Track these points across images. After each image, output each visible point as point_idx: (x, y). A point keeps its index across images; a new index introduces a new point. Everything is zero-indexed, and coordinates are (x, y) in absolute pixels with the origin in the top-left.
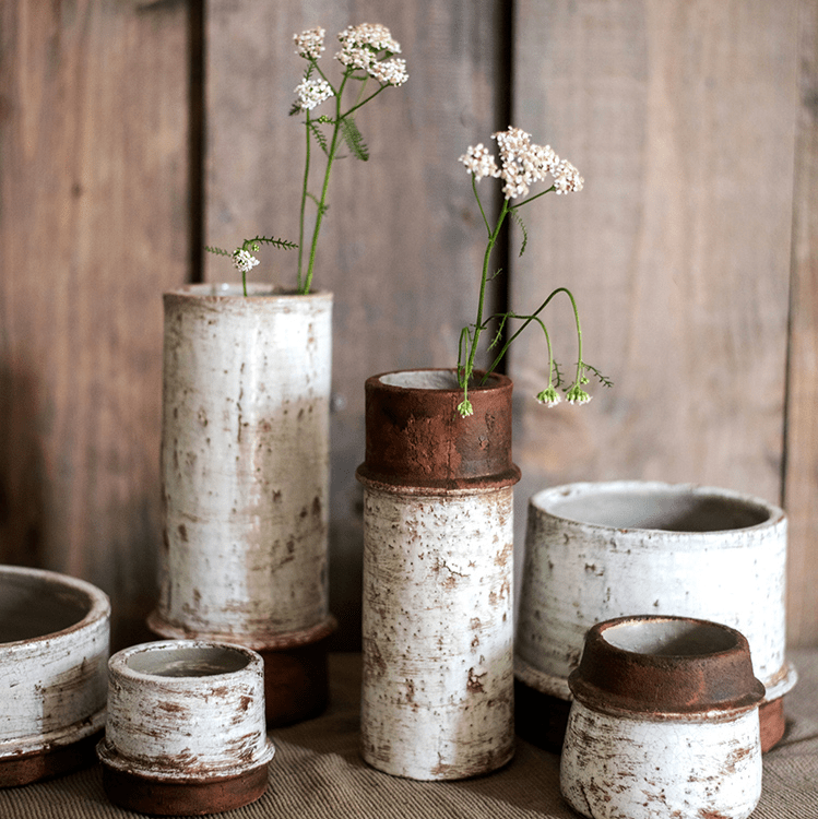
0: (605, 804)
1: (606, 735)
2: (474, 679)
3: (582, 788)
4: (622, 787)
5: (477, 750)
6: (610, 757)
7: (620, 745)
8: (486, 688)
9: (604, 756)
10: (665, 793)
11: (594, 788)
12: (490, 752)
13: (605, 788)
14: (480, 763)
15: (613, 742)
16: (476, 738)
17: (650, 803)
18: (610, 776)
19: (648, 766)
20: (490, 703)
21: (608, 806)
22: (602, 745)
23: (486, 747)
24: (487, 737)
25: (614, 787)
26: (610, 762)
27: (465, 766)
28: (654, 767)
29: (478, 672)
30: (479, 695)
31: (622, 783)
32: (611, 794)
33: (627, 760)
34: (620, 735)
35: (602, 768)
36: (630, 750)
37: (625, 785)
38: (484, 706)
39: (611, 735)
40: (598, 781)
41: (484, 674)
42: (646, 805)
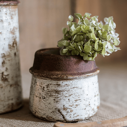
0: (71, 113)
1: (67, 88)
2: (4, 77)
3: (59, 111)
4: (77, 105)
5: (7, 103)
6: (70, 95)
7: (73, 90)
8: (9, 80)
9: (68, 96)
10: (90, 103)
11: (64, 109)
12: (12, 104)
13: (70, 107)
14: (9, 107)
15: (71, 90)
16: (6, 98)
17: (86, 108)
18: (71, 102)
19: (84, 94)
20: (11, 86)
21: (72, 113)
22: (66, 92)
23: (11, 102)
24: (11, 98)
25: (74, 106)
26: (71, 98)
27: (3, 109)
28: (86, 95)
29: (5, 74)
30: (6, 83)
31: (77, 103)
32: (73, 109)
33: (77, 95)
34: (73, 86)
35: (68, 101)
36: (78, 91)
37: (78, 104)
38: (9, 87)
39: (69, 87)
40: (67, 106)
41: (8, 75)
42: (85, 109)
